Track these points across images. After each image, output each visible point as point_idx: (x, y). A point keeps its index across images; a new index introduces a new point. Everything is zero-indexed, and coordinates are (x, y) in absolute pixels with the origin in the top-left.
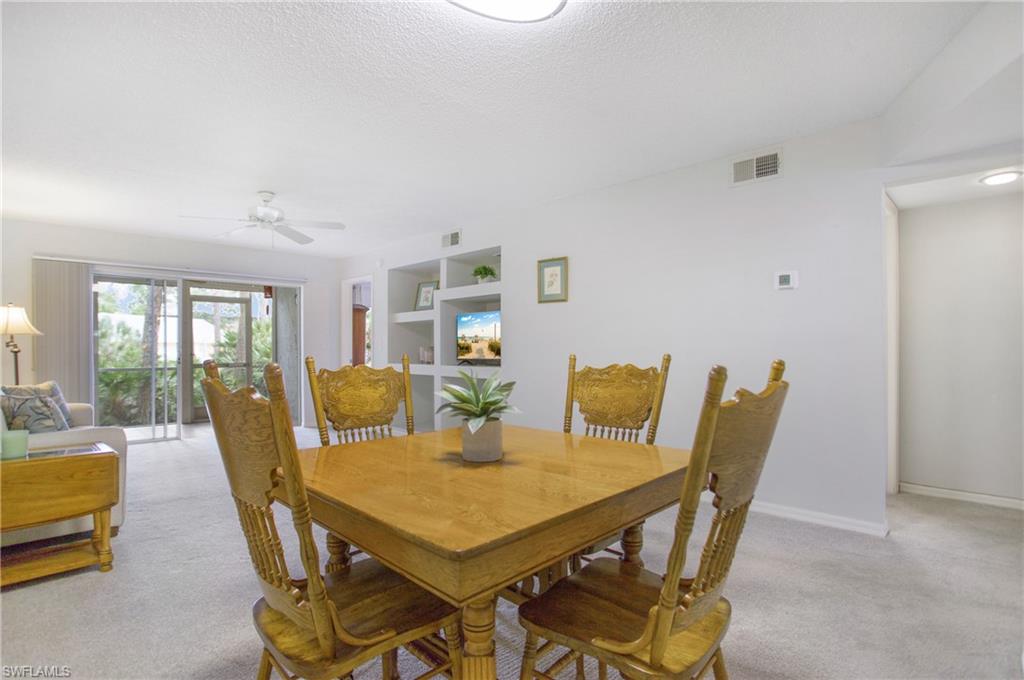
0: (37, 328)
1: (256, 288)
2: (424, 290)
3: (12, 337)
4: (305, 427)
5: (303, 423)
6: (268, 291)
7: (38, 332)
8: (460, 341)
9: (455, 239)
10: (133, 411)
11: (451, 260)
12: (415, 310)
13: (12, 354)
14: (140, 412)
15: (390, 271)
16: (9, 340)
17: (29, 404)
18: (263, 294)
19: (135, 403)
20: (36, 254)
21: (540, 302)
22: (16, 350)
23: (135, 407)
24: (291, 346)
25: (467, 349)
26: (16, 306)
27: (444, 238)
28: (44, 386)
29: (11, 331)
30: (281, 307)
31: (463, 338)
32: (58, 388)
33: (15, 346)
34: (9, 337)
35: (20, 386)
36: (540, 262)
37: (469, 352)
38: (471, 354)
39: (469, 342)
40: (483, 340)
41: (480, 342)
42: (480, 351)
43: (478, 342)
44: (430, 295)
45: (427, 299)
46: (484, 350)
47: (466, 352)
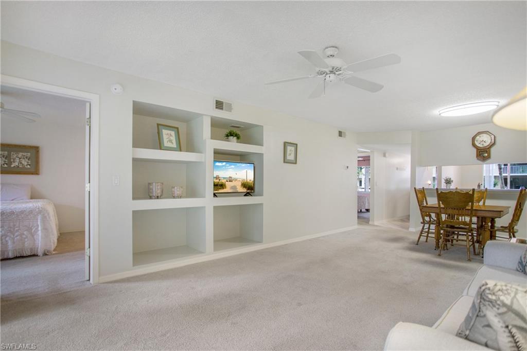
2: (164, 131)
8: (215, 180)
15: (134, 102)
21: (284, 162)
31: (218, 178)
36: (285, 143)
37: (223, 188)
38: (225, 189)
39: (224, 181)
40: (236, 180)
41: (233, 181)
42: (234, 187)
43: (232, 181)
44: (173, 138)
45: (171, 141)
46: (238, 187)
47: (220, 189)
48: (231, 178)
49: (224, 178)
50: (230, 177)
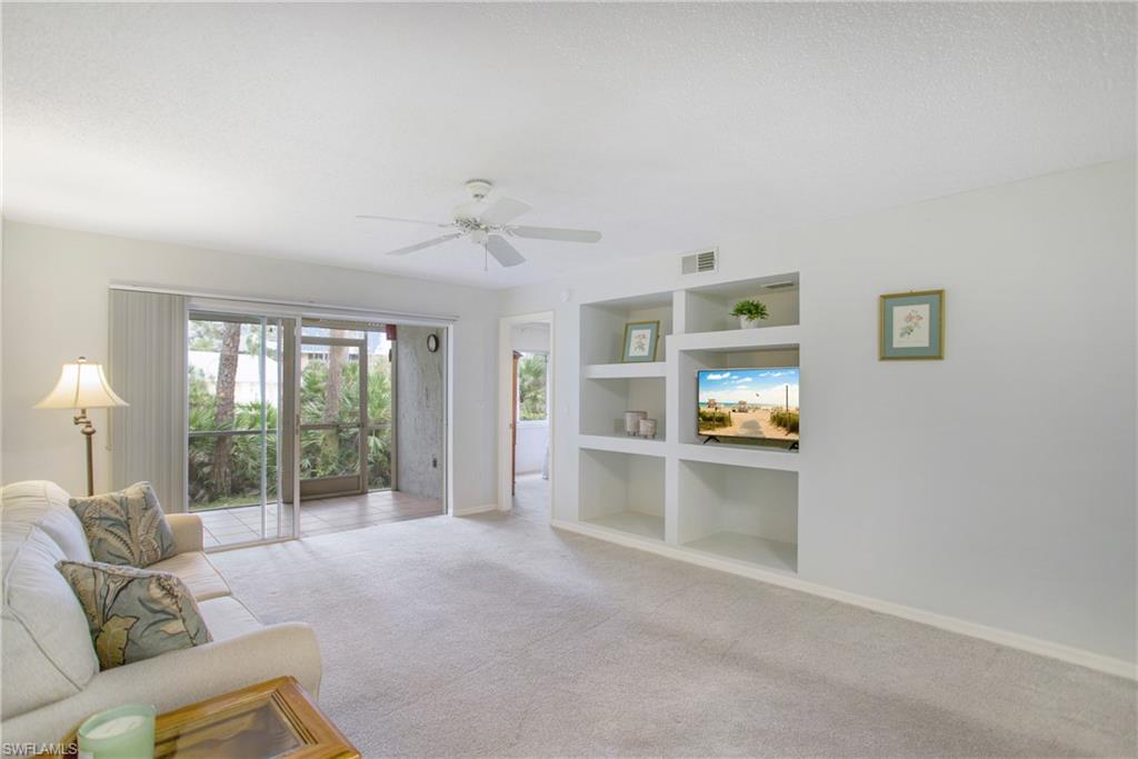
0: (120, 396)
1: (376, 328)
2: (635, 333)
3: (84, 411)
4: (455, 516)
5: (450, 510)
6: (392, 331)
7: (121, 402)
8: (703, 409)
9: (707, 261)
10: (206, 470)
11: (691, 292)
12: (623, 362)
13: (85, 436)
14: (213, 471)
15: (582, 306)
16: (79, 414)
17: (136, 591)
18: (384, 335)
19: (206, 460)
20: (113, 282)
21: (883, 358)
22: (89, 430)
23: (207, 465)
24: (419, 403)
25: (723, 421)
26: (89, 362)
27: (686, 261)
28: (132, 492)
29: (82, 404)
30: (404, 351)
31: (711, 404)
32: (154, 494)
33: (89, 424)
34: (80, 412)
35: (97, 496)
36: (884, 297)
37: (725, 426)
38: (728, 428)
39: (726, 411)
40: (757, 408)
41: (750, 411)
42: (753, 425)
43: (746, 412)
44: (647, 343)
45: (641, 347)
46: (761, 424)
47: (718, 426)
48: (744, 403)
49: (726, 405)
50: (741, 403)
